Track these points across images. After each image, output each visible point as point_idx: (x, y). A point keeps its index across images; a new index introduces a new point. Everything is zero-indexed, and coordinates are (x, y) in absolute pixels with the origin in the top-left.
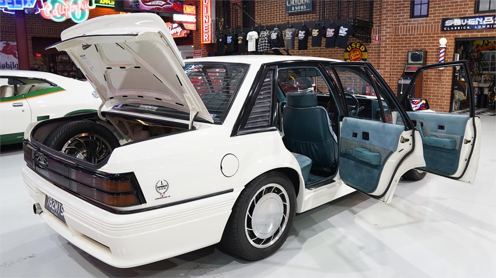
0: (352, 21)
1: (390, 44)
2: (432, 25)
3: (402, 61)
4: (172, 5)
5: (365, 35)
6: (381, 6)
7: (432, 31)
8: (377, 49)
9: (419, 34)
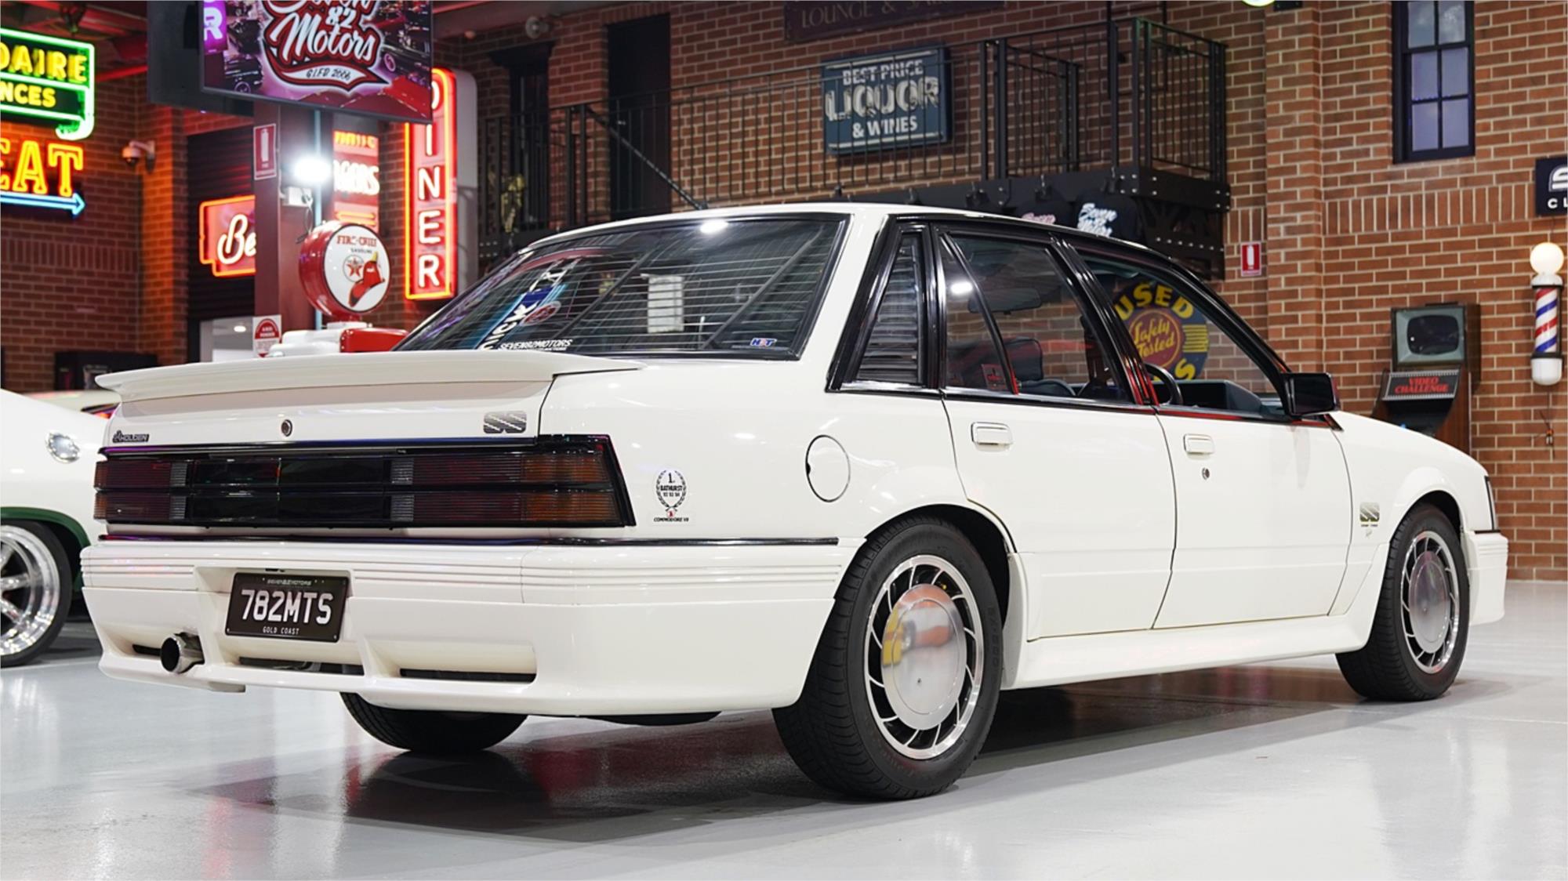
0: (1134, 176)
1: (1309, 279)
2: (1494, 192)
3: (1370, 355)
4: (390, 85)
5: (1196, 244)
6: (1263, 114)
7: (1493, 216)
8: (1252, 305)
9: (1438, 230)
